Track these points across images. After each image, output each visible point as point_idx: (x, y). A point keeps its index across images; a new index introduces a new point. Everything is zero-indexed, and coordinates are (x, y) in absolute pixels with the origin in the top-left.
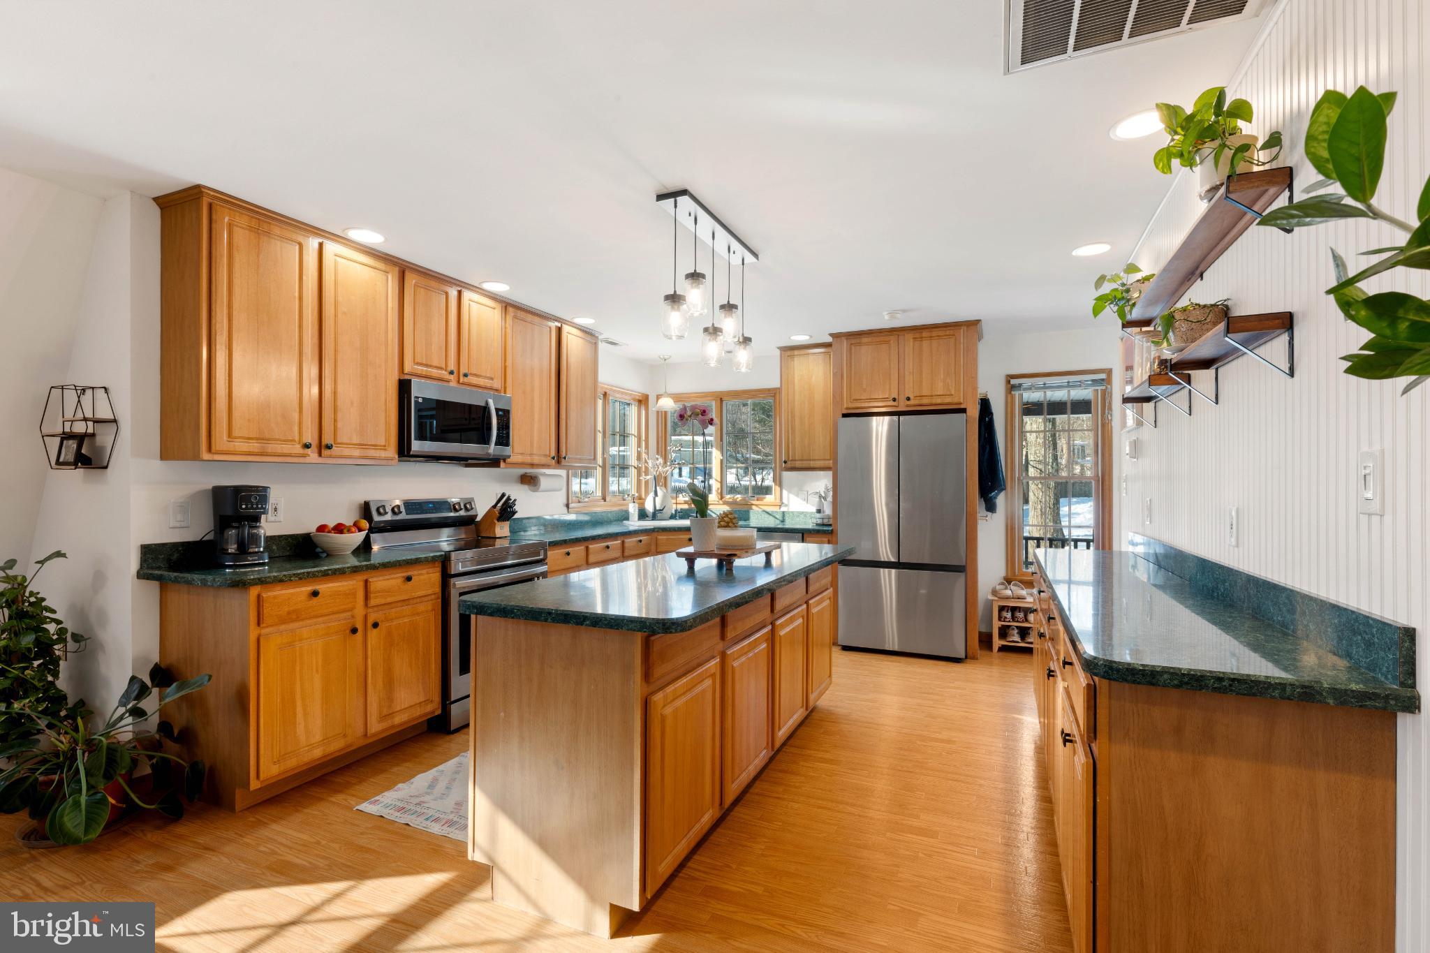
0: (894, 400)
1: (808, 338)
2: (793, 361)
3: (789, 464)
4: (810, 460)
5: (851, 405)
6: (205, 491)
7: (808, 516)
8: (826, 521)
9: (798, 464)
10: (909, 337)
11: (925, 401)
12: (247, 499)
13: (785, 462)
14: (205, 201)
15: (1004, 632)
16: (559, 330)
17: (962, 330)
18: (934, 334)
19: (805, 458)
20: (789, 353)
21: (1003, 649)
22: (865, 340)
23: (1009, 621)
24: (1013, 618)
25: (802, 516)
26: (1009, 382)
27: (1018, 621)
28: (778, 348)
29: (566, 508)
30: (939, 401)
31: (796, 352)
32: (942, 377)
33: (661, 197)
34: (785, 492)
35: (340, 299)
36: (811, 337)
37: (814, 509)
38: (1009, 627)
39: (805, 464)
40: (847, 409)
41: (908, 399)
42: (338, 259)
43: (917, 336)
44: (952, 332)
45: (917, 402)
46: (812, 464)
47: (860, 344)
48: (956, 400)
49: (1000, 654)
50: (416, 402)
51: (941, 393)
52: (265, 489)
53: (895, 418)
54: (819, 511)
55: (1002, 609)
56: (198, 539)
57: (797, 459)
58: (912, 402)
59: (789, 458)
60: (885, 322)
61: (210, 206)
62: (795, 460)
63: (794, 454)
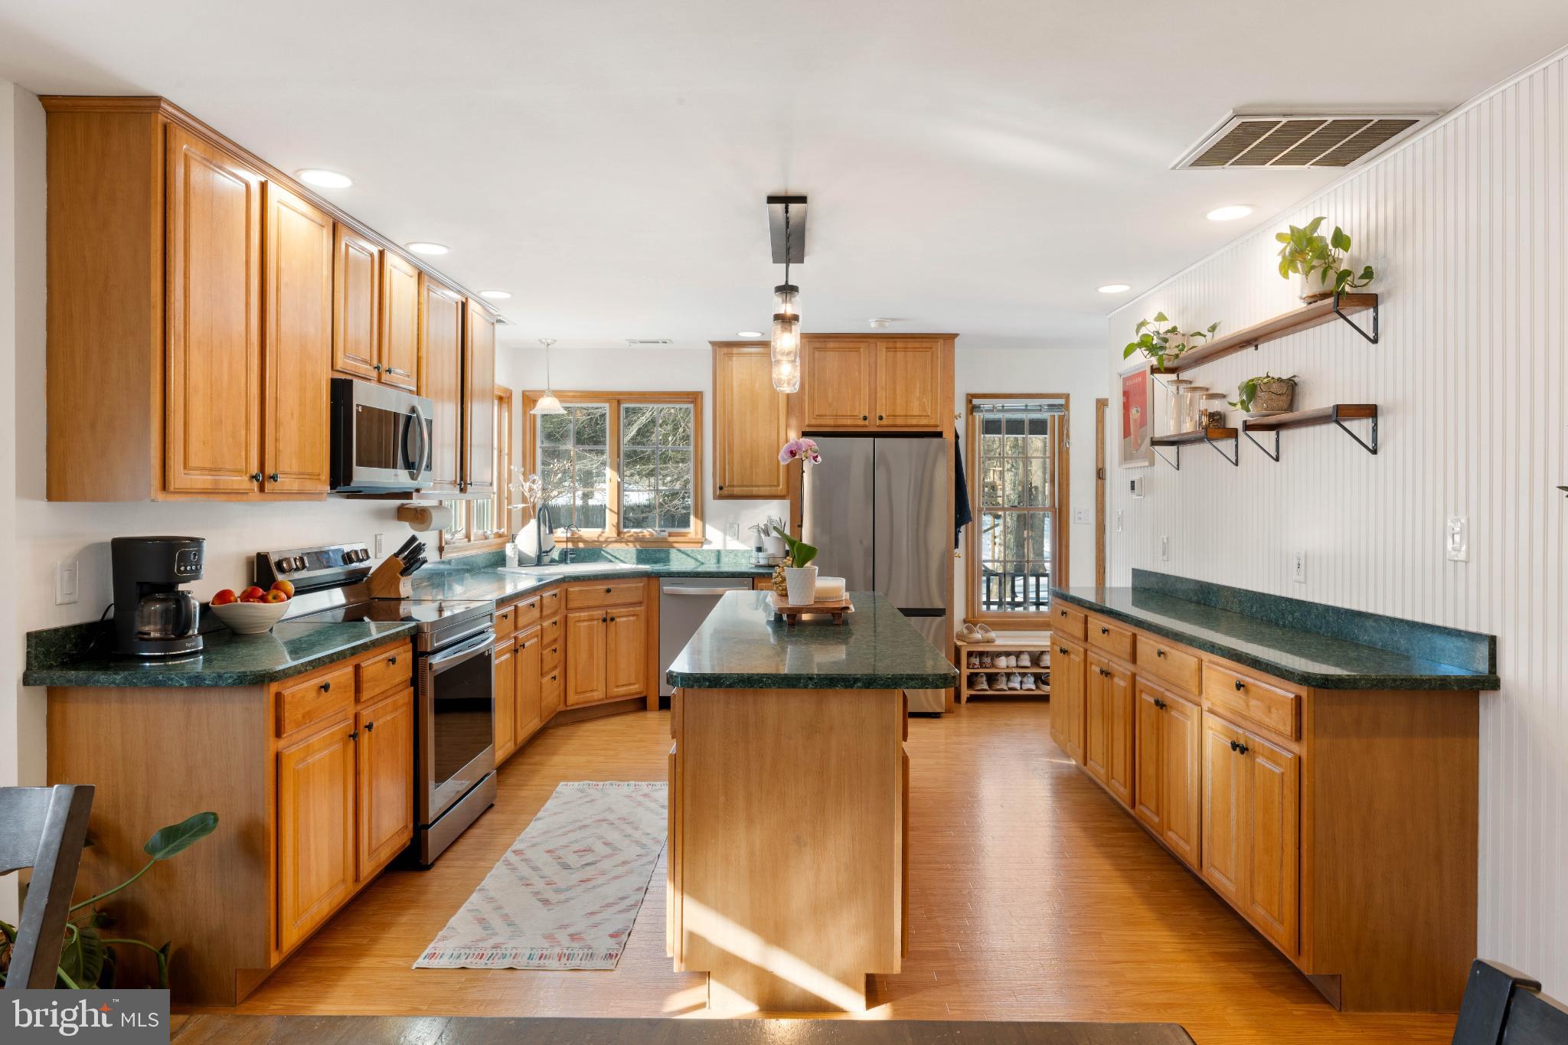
0: (865, 418)
1: (759, 335)
2: (731, 360)
3: (725, 492)
4: (752, 486)
5: (813, 422)
6: (99, 546)
7: (739, 555)
8: (771, 562)
9: (737, 491)
10: (882, 346)
11: (900, 421)
12: (184, 559)
13: (721, 489)
14: (161, 118)
15: (972, 681)
16: (464, 305)
17: (939, 344)
18: (910, 345)
19: (745, 484)
20: (725, 350)
21: (972, 699)
22: (831, 345)
23: (978, 668)
24: (982, 665)
25: (732, 556)
26: (971, 402)
27: (986, 667)
28: (711, 342)
29: (438, 553)
30: (914, 422)
31: (735, 350)
32: (918, 395)
34: (708, 527)
35: (283, 265)
36: (763, 334)
37: (752, 546)
38: (977, 674)
39: (746, 490)
40: (809, 426)
41: (881, 418)
42: (283, 208)
43: (891, 345)
44: (928, 345)
45: (890, 422)
46: (755, 491)
47: (825, 349)
48: (932, 422)
49: (969, 705)
50: (357, 411)
51: (917, 414)
52: (197, 542)
53: (870, 440)
54: (759, 549)
55: (970, 654)
56: (97, 617)
57: (735, 484)
58: (884, 422)
59: (725, 484)
60: (872, 327)
61: (165, 128)
62: (734, 486)
63: (732, 479)
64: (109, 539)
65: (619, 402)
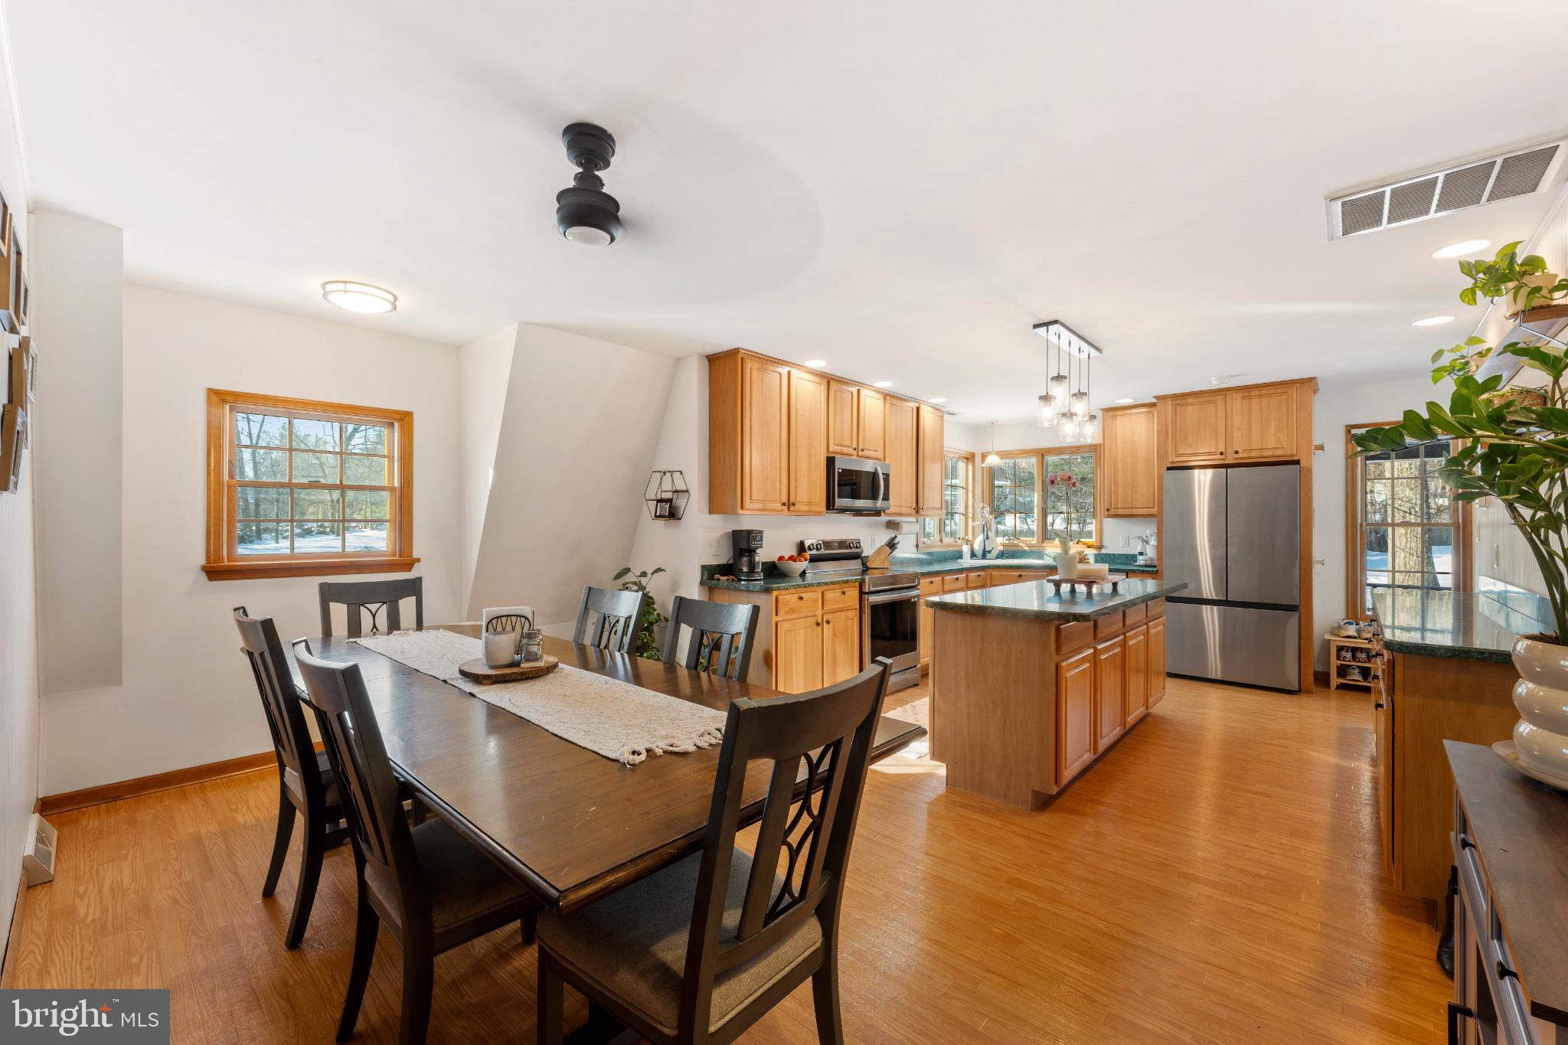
0: (1222, 454)
1: (1132, 400)
2: (1116, 420)
3: (1112, 512)
4: (1132, 509)
5: (1176, 459)
6: (727, 533)
7: (1129, 558)
8: (1149, 562)
9: (1120, 512)
10: (1238, 396)
11: (1254, 454)
12: (754, 538)
13: (1108, 510)
14: (740, 356)
15: (1343, 671)
16: (918, 409)
17: (1295, 388)
18: (1264, 392)
19: (1127, 507)
20: (1111, 414)
21: (1341, 687)
22: (1190, 400)
23: (1350, 661)
24: (1354, 658)
25: (1123, 558)
26: (1350, 431)
27: (1359, 661)
29: (915, 548)
30: (1269, 453)
31: (1119, 413)
32: (1273, 431)
33: (1036, 326)
34: (1105, 537)
35: (799, 406)
36: (1135, 400)
37: (1136, 551)
38: (1349, 666)
39: (1127, 512)
40: (1172, 462)
41: (1237, 452)
42: (798, 380)
43: (1246, 394)
44: (1283, 390)
45: (1245, 455)
46: (1133, 512)
47: (1186, 405)
48: (1288, 452)
49: (1339, 691)
50: (838, 472)
51: (1272, 446)
52: (761, 532)
53: (1223, 470)
54: (1141, 554)
55: (1340, 649)
56: (725, 562)
58: (1240, 455)
59: (1111, 506)
60: (1215, 384)
61: (742, 359)
62: (1118, 508)
63: (1117, 503)
64: (731, 531)
65: (1043, 455)
